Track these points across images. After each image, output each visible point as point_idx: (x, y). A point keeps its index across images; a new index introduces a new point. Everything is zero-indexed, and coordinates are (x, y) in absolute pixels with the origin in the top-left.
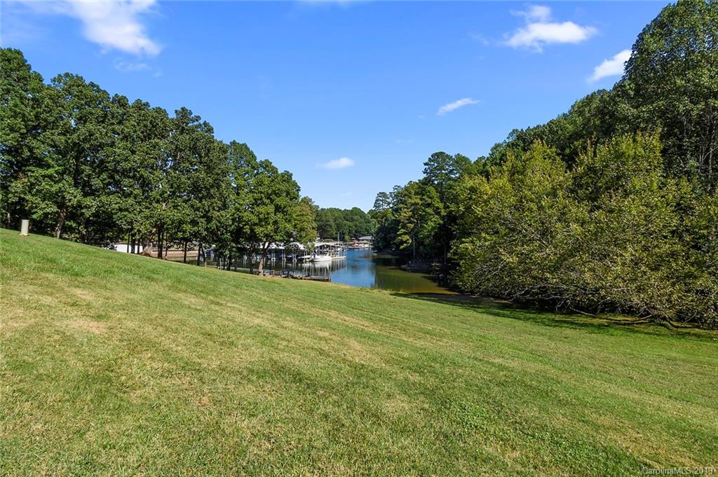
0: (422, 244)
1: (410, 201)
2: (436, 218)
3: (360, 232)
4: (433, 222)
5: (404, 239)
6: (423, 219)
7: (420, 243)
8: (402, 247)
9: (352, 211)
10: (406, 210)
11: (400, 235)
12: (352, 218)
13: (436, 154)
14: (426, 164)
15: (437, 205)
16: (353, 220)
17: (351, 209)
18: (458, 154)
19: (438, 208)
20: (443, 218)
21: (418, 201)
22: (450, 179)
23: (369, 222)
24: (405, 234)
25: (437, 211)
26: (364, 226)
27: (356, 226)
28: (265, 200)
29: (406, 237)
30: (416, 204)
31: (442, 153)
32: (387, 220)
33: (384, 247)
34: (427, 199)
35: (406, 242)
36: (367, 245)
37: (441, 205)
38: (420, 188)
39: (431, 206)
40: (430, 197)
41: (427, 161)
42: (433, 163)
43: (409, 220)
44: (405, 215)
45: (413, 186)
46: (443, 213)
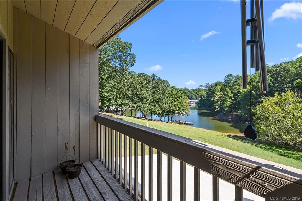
0: (224, 110)
1: (218, 93)
2: (230, 100)
4: (229, 102)
5: (217, 108)
6: (226, 100)
7: (222, 109)
9: (184, 89)
10: (217, 96)
11: (215, 106)
13: (229, 75)
15: (230, 95)
18: (238, 75)
20: (233, 100)
21: (221, 93)
23: (192, 94)
25: (230, 98)
28: (175, 100)
29: (217, 107)
30: (220, 94)
31: (231, 75)
32: (204, 96)
33: (203, 106)
34: (226, 93)
35: (217, 109)
36: (193, 104)
37: (232, 95)
38: (222, 88)
39: (227, 95)
40: (227, 92)
41: (225, 78)
42: (227, 79)
43: (218, 101)
44: (216, 98)
45: (219, 88)
46: (233, 98)
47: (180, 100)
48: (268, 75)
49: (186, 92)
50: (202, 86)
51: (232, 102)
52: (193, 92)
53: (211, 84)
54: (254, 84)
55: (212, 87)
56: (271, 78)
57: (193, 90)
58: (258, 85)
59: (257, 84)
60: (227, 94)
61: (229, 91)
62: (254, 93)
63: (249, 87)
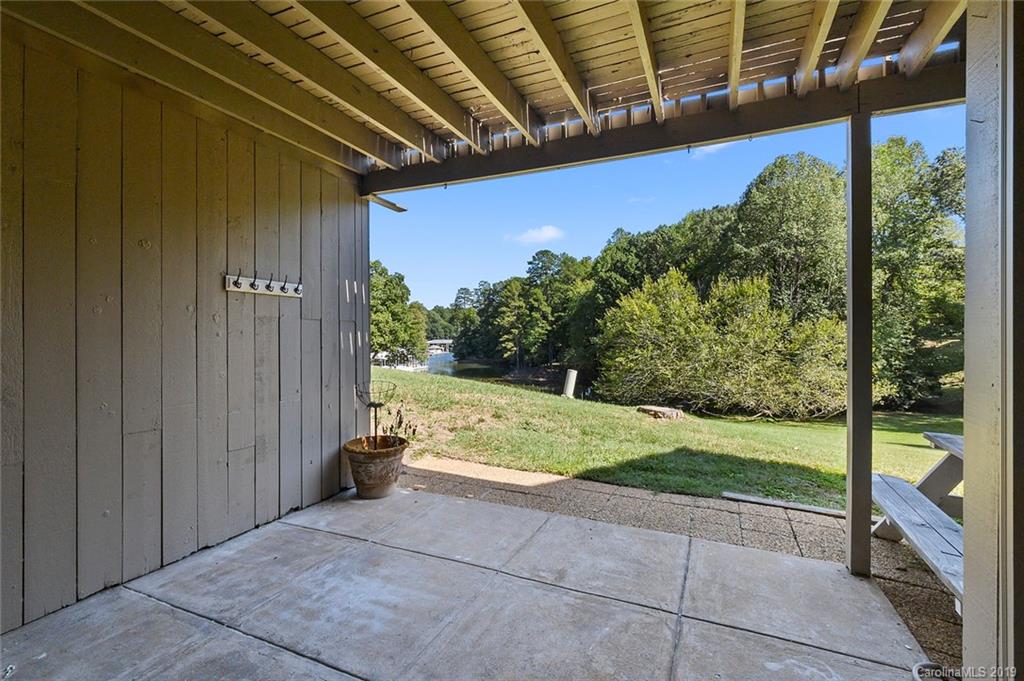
0: (528, 351)
1: (513, 303)
2: (543, 323)
4: (541, 329)
5: (509, 347)
6: (532, 323)
7: (524, 350)
8: (506, 355)
10: (509, 314)
11: (503, 342)
13: (541, 252)
14: (530, 263)
15: (544, 310)
18: (565, 254)
19: (544, 313)
20: (551, 324)
21: (522, 304)
22: (556, 280)
24: (508, 340)
25: (545, 317)
29: (510, 345)
30: (520, 307)
31: (547, 251)
32: (472, 322)
33: (469, 354)
34: (533, 303)
35: (510, 350)
36: (439, 352)
37: (549, 310)
38: (523, 289)
39: (538, 310)
40: (536, 300)
41: (531, 260)
42: (537, 262)
43: (513, 325)
44: (508, 319)
45: (516, 289)
46: (551, 318)
50: (466, 291)
51: (549, 328)
52: (437, 317)
53: (494, 285)
54: (601, 274)
55: (496, 292)
56: (637, 260)
57: (438, 309)
58: (610, 277)
59: (607, 275)
60: (536, 304)
61: (542, 297)
62: (601, 298)
63: (591, 284)
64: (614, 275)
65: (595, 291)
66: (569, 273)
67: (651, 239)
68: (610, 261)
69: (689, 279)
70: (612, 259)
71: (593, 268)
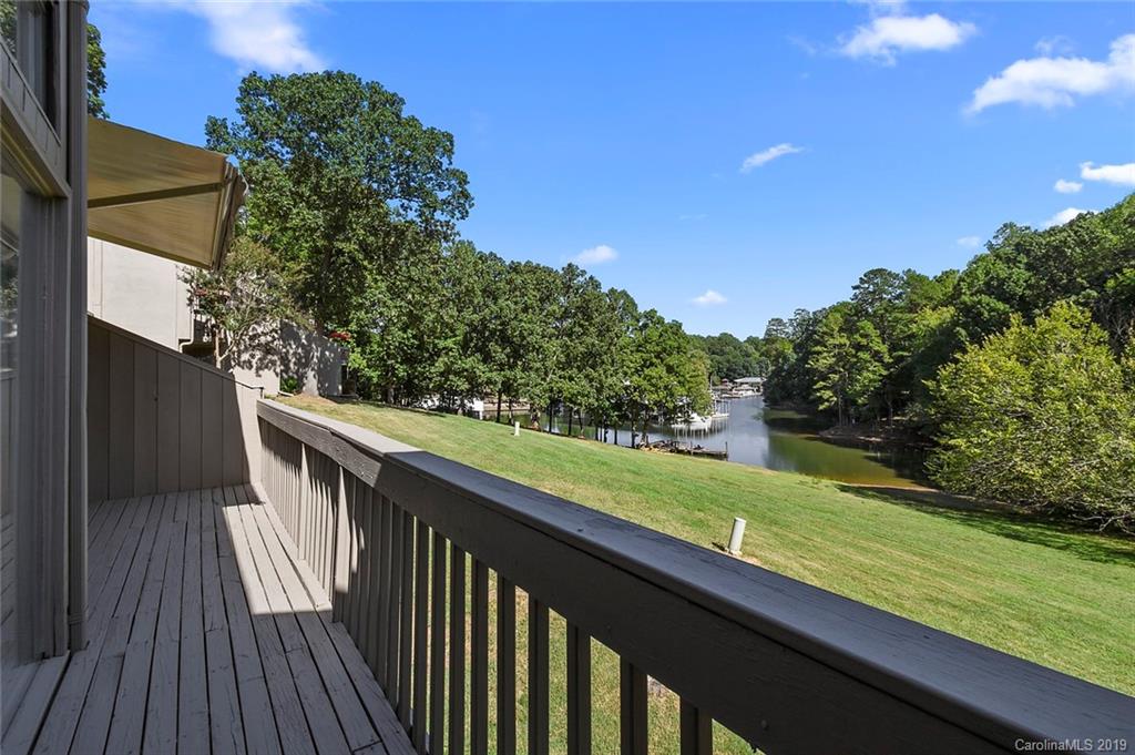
0: (854, 403)
1: (831, 341)
2: (875, 366)
3: (734, 371)
4: (871, 374)
5: (825, 397)
6: (859, 367)
8: (821, 407)
9: (720, 339)
10: (825, 354)
11: (818, 390)
12: (722, 351)
13: (872, 272)
14: (855, 288)
15: (876, 348)
16: (722, 353)
17: (717, 335)
18: (909, 270)
19: (877, 352)
20: (887, 366)
21: (844, 340)
22: (895, 308)
23: (748, 355)
24: (824, 388)
25: (878, 356)
26: (741, 361)
27: (728, 361)
28: (654, 360)
29: (827, 394)
30: (841, 346)
31: (881, 270)
32: (786, 359)
33: (783, 398)
34: (860, 339)
35: (827, 400)
36: (750, 393)
37: (884, 348)
38: (846, 321)
39: (866, 348)
40: (865, 336)
41: (858, 283)
42: (866, 285)
43: (831, 369)
44: (824, 362)
45: (836, 321)
46: (887, 359)
47: (672, 360)
48: (1020, 262)
49: (727, 349)
50: (779, 321)
51: (885, 372)
52: (751, 349)
53: (814, 313)
54: (965, 298)
55: (816, 322)
56: (1028, 274)
57: (751, 340)
58: (979, 302)
59: (975, 299)
60: (864, 342)
61: (873, 332)
62: (963, 332)
63: (948, 313)
64: (985, 298)
65: (955, 323)
66: (915, 297)
67: (1055, 240)
68: (982, 277)
69: (1096, 318)
70: (987, 274)
71: (955, 288)
